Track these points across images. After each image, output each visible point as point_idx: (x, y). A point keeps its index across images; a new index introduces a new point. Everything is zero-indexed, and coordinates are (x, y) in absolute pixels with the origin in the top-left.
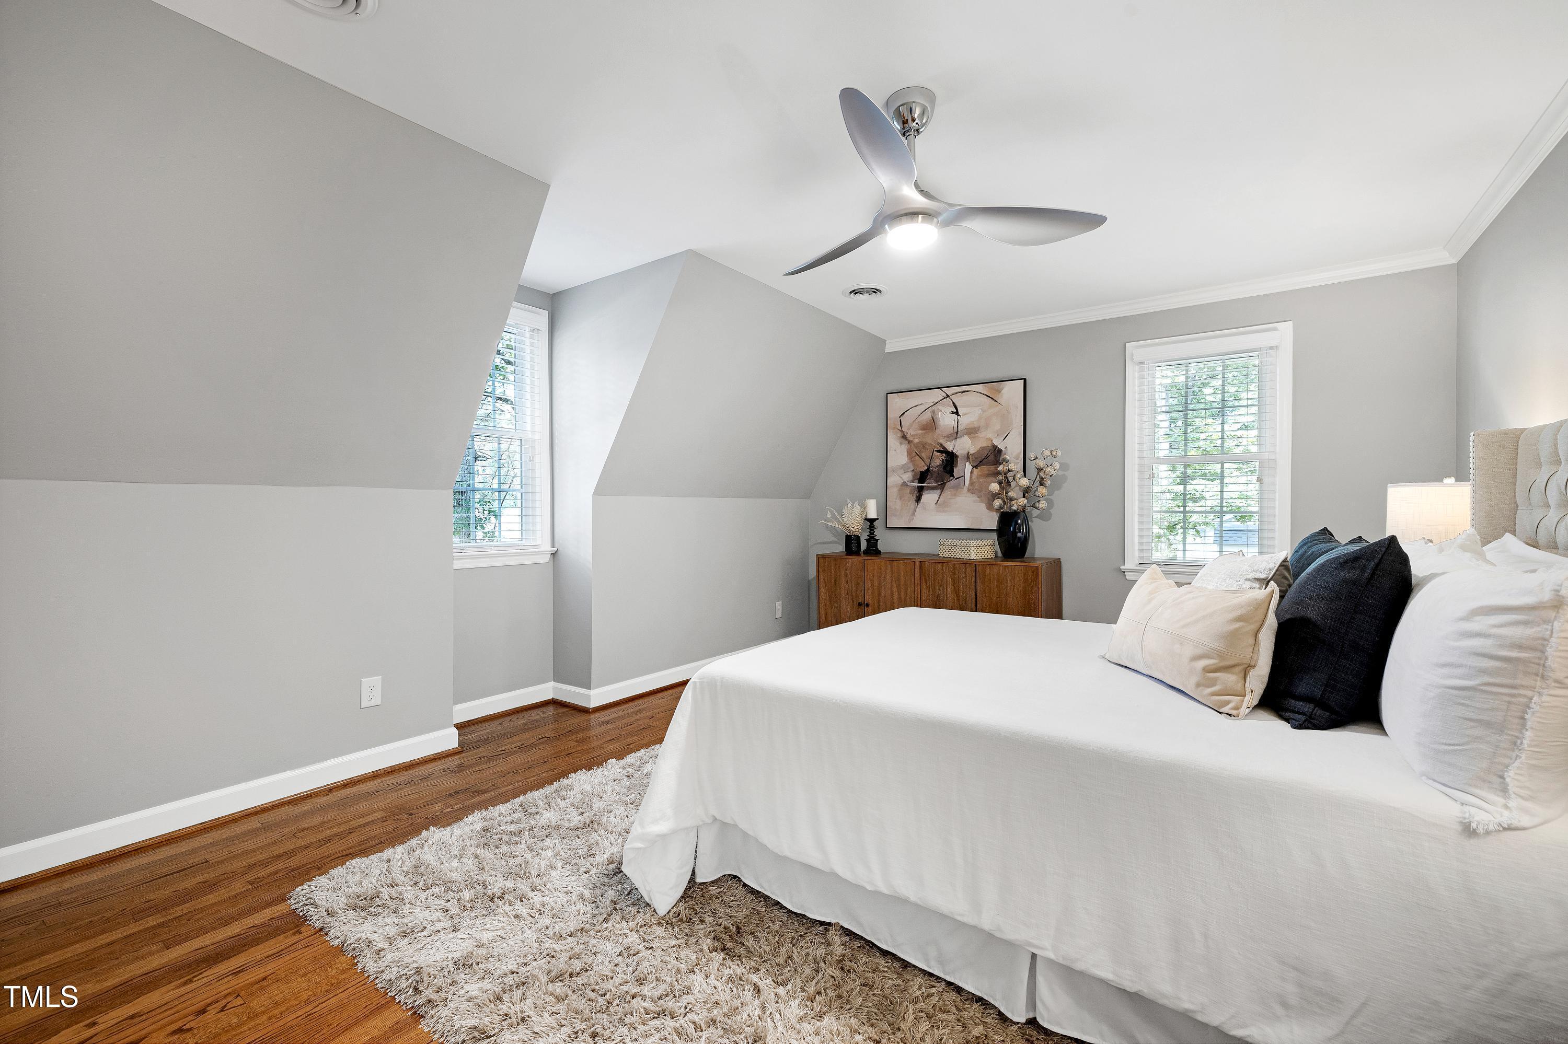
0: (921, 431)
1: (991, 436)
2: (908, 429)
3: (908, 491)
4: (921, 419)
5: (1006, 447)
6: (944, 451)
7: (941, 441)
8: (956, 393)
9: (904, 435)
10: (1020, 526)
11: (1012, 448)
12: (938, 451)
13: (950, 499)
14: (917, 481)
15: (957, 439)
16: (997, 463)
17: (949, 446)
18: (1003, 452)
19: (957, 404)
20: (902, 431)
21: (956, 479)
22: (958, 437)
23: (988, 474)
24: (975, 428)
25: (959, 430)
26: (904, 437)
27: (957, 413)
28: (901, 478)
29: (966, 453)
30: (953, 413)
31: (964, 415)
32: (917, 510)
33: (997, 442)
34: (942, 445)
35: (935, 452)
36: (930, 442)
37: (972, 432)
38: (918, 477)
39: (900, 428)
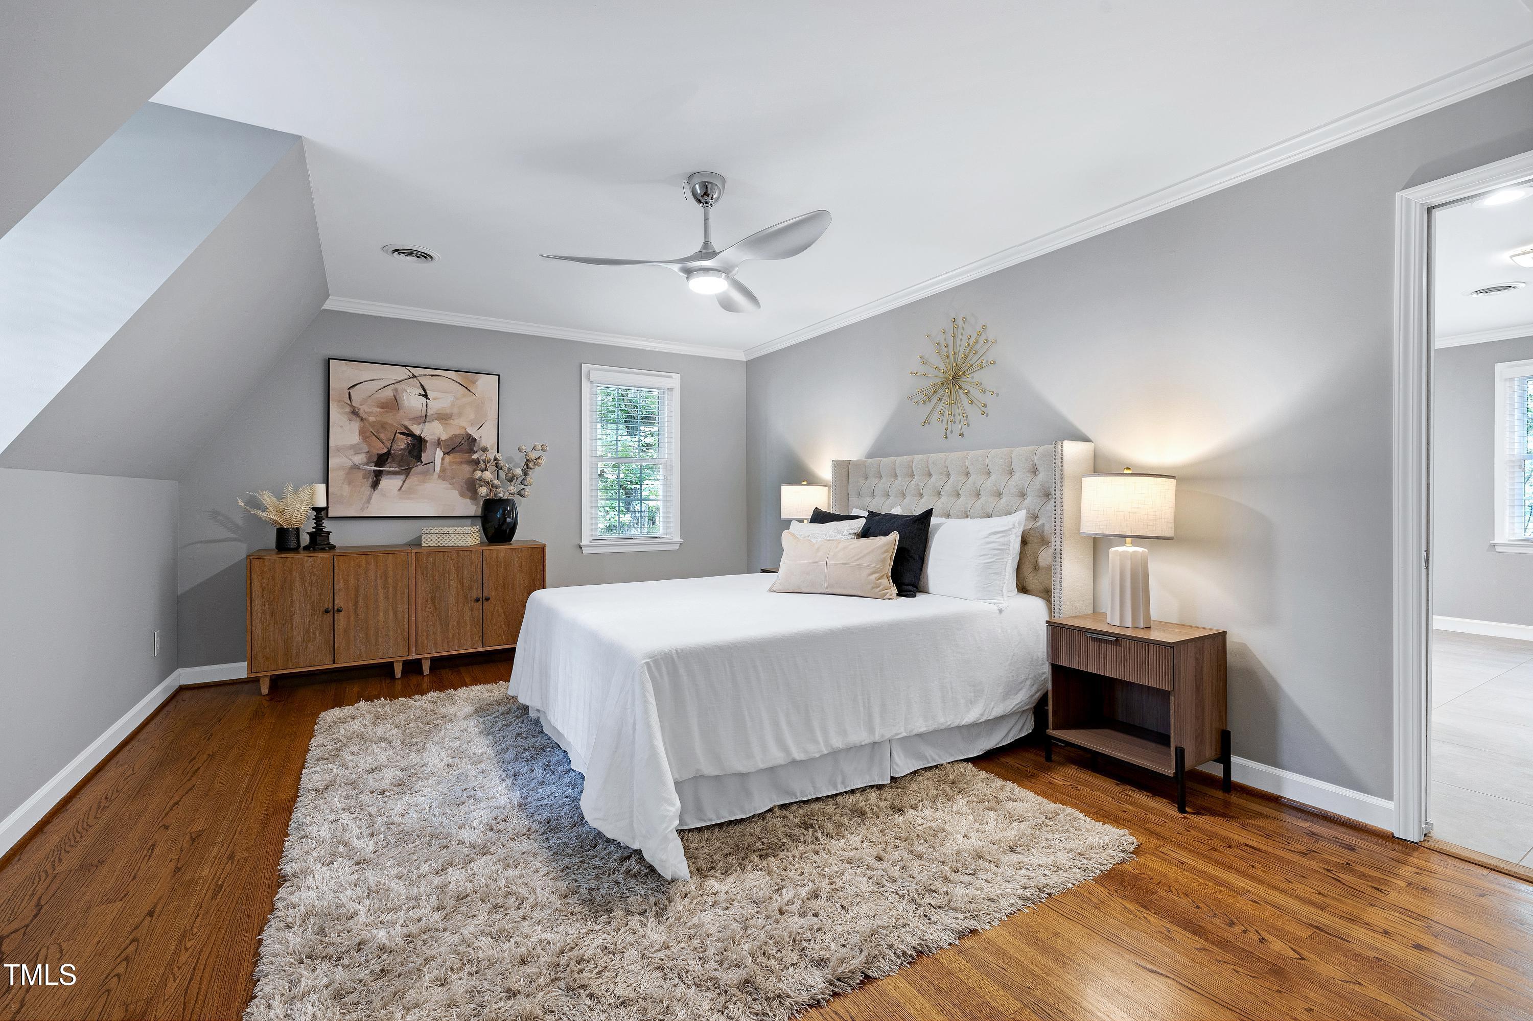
0: (379, 409)
1: (463, 424)
2: (361, 405)
3: (361, 475)
4: (378, 395)
5: (481, 437)
6: (410, 434)
7: (406, 423)
8: (425, 375)
9: (354, 410)
10: (509, 512)
11: (486, 437)
12: (402, 434)
13: (417, 485)
14: (374, 464)
15: (426, 423)
16: (471, 451)
17: (416, 429)
18: (478, 442)
19: (425, 387)
20: (351, 406)
21: (425, 464)
22: (427, 420)
23: (461, 462)
24: (447, 414)
25: (428, 414)
26: (355, 413)
27: (426, 396)
28: (350, 459)
29: (436, 438)
30: (421, 395)
31: (435, 399)
32: (373, 497)
33: (471, 431)
34: (406, 428)
35: (397, 434)
36: (391, 422)
37: (443, 418)
38: (375, 460)
39: (349, 402)
